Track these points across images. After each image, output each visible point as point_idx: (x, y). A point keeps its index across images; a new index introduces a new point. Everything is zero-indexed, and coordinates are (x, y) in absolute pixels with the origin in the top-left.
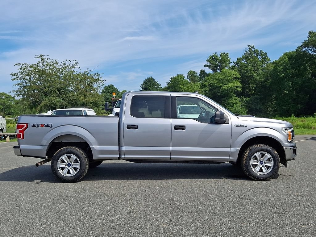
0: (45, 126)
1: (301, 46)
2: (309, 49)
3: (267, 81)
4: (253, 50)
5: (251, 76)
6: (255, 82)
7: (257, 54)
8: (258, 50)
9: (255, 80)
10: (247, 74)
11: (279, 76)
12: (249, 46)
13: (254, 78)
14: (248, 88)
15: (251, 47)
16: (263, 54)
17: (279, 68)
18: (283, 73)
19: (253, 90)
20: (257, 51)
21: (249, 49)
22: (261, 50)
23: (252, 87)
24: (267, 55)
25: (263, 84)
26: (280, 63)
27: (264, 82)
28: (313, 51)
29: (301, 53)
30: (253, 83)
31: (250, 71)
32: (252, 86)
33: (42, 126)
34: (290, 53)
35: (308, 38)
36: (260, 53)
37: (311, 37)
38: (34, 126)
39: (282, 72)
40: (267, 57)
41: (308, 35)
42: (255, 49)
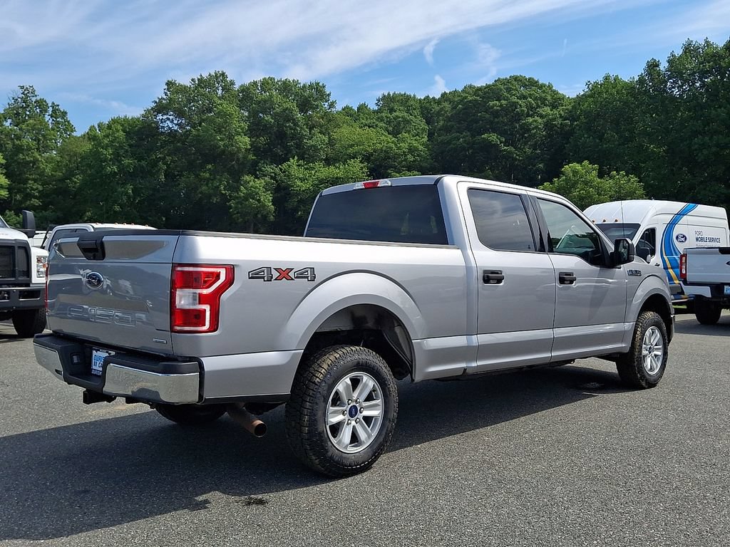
0: (291, 274)
1: (152, 109)
2: (168, 119)
3: (70, 179)
4: (34, 99)
5: (31, 162)
6: (42, 179)
7: (44, 111)
8: (45, 101)
9: (42, 174)
10: (21, 156)
11: (103, 169)
12: (22, 87)
13: (38, 168)
14: (21, 192)
15: (27, 92)
16: (58, 113)
17: (105, 152)
18: (114, 164)
19: (36, 197)
20: (41, 104)
21: (21, 96)
22: (53, 103)
23: (32, 189)
24: (69, 117)
25: (60, 185)
26: (106, 141)
27: (62, 180)
28: (176, 125)
29: (153, 125)
30: (35, 181)
31: (29, 149)
32: (35, 186)
33: (284, 274)
34: (126, 120)
35: (166, 94)
36: (51, 109)
37: (172, 93)
38: (255, 275)
39: (111, 160)
40: (68, 122)
41: (166, 87)
42: (38, 98)
